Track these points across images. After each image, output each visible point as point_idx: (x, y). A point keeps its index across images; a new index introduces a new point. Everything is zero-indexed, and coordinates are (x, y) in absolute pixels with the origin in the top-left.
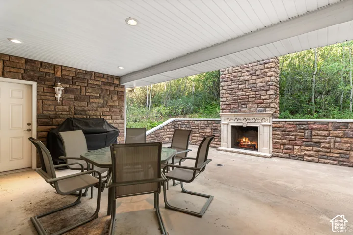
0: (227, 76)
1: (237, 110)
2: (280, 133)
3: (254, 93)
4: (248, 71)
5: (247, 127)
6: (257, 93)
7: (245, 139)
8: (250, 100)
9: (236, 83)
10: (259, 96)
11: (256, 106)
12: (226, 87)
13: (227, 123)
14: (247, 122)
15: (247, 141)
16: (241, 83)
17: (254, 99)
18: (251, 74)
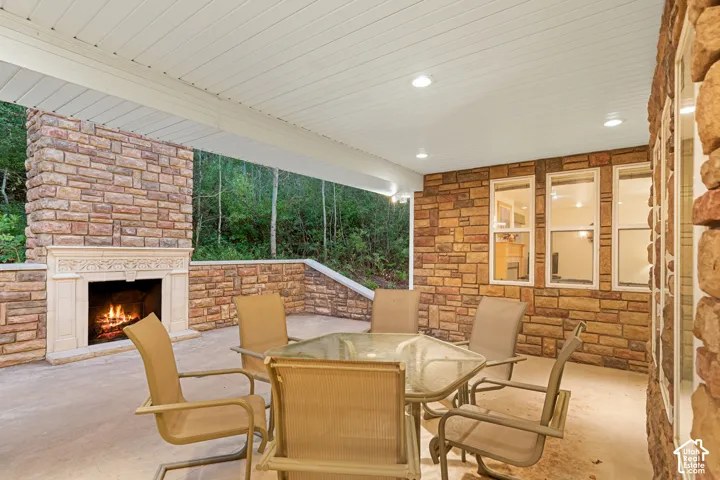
0: (75, 137)
1: (109, 240)
2: (202, 286)
3: (155, 203)
4: (138, 147)
5: (136, 281)
6: (162, 204)
7: (115, 311)
8: (145, 216)
9: (104, 167)
10: (166, 211)
11: (159, 232)
12: (71, 170)
13: (74, 275)
14: (137, 268)
15: (118, 315)
16: (120, 169)
17: (155, 218)
18: (147, 158)
